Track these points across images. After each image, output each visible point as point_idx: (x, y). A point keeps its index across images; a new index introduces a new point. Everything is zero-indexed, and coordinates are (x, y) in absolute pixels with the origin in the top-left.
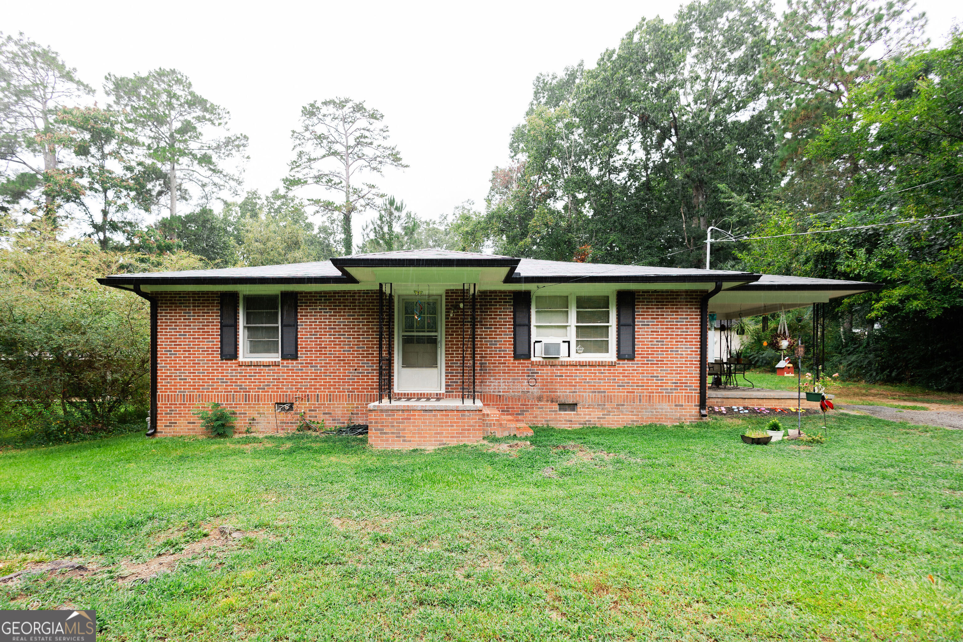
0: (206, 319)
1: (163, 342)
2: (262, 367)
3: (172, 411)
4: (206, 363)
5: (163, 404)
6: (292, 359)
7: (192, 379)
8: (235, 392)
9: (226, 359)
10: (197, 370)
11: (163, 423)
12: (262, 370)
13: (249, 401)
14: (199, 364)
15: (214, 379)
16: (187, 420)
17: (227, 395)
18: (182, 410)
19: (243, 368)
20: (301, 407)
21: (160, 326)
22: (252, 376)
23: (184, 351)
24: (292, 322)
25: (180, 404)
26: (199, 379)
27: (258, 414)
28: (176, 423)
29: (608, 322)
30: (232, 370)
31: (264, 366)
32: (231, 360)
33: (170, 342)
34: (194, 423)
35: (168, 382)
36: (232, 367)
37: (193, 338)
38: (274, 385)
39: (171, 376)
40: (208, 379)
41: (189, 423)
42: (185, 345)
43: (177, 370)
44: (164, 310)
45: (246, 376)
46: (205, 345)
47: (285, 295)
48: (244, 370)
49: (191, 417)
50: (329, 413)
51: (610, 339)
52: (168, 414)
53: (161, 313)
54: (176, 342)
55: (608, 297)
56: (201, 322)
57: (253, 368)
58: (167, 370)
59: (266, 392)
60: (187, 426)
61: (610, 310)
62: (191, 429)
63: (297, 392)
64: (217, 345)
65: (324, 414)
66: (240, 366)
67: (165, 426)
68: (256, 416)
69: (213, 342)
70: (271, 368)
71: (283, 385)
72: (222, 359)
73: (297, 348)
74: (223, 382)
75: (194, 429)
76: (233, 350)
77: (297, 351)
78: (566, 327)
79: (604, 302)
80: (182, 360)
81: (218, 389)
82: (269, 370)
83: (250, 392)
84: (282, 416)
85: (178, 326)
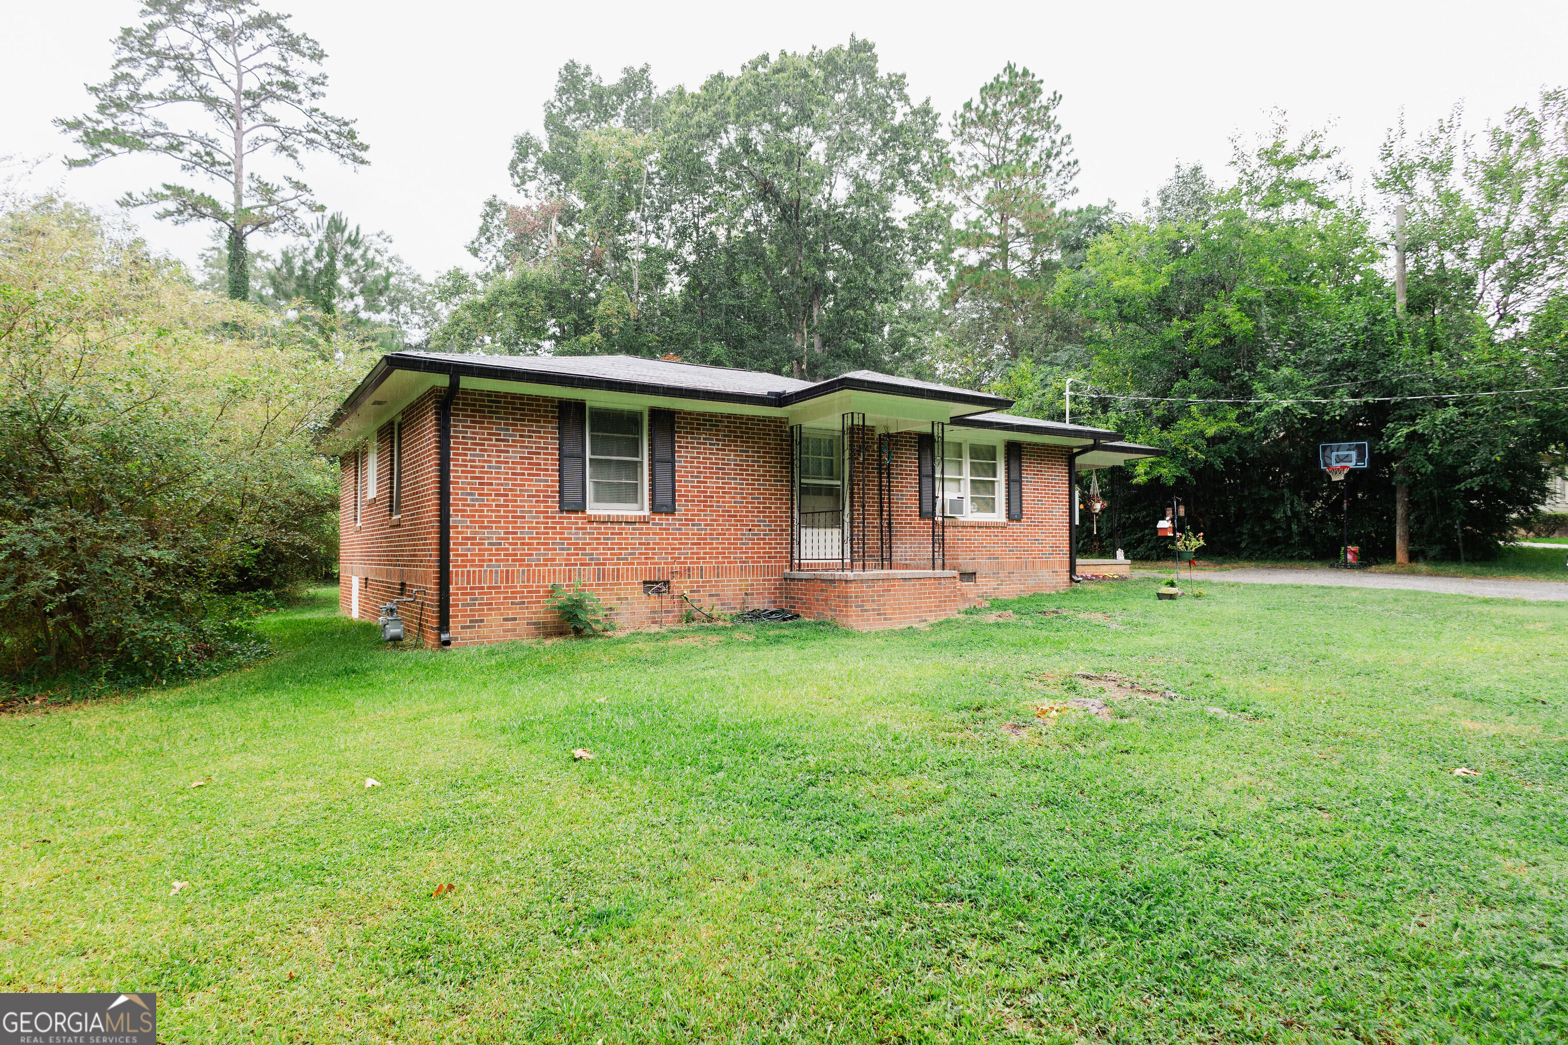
0: (535, 443)
1: (459, 477)
2: (623, 525)
3: (476, 599)
4: (534, 517)
5: (458, 589)
6: (667, 514)
7: (510, 544)
8: (582, 565)
9: (568, 511)
10: (519, 528)
11: (459, 622)
12: (623, 529)
13: (604, 579)
14: (524, 517)
15: (548, 544)
16: (502, 614)
17: (570, 571)
18: (492, 598)
19: (595, 525)
20: (681, 586)
21: (454, 449)
22: (608, 539)
23: (496, 495)
24: (668, 457)
25: (489, 588)
26: (523, 544)
27: (619, 599)
28: (482, 621)
29: (995, 476)
30: (577, 529)
31: (626, 522)
32: (576, 512)
33: (472, 478)
34: (515, 619)
35: (469, 550)
36: (577, 523)
37: (513, 474)
38: (640, 554)
39: (475, 538)
40: (538, 544)
41: (505, 620)
42: (498, 484)
43: (485, 528)
44: (460, 421)
45: (599, 539)
46: (533, 486)
47: (656, 414)
48: (595, 528)
49: (509, 609)
50: (717, 595)
51: (996, 496)
52: (468, 605)
53: (455, 426)
54: (483, 478)
55: (994, 447)
56: (527, 447)
57: (609, 525)
58: (467, 527)
59: (629, 564)
60: (501, 625)
61: (998, 462)
62: (508, 631)
63: (673, 563)
64: (553, 486)
65: (710, 595)
66: (591, 522)
67: (462, 627)
68: (614, 603)
69: (547, 481)
70: (637, 526)
71: (654, 554)
72: (562, 511)
73: (674, 496)
74: (563, 549)
75: (515, 630)
76: (580, 496)
77: (674, 501)
78: (959, 480)
79: (990, 453)
80: (492, 511)
81: (554, 560)
82: (634, 529)
83: (605, 564)
84: (654, 601)
85: (486, 450)
